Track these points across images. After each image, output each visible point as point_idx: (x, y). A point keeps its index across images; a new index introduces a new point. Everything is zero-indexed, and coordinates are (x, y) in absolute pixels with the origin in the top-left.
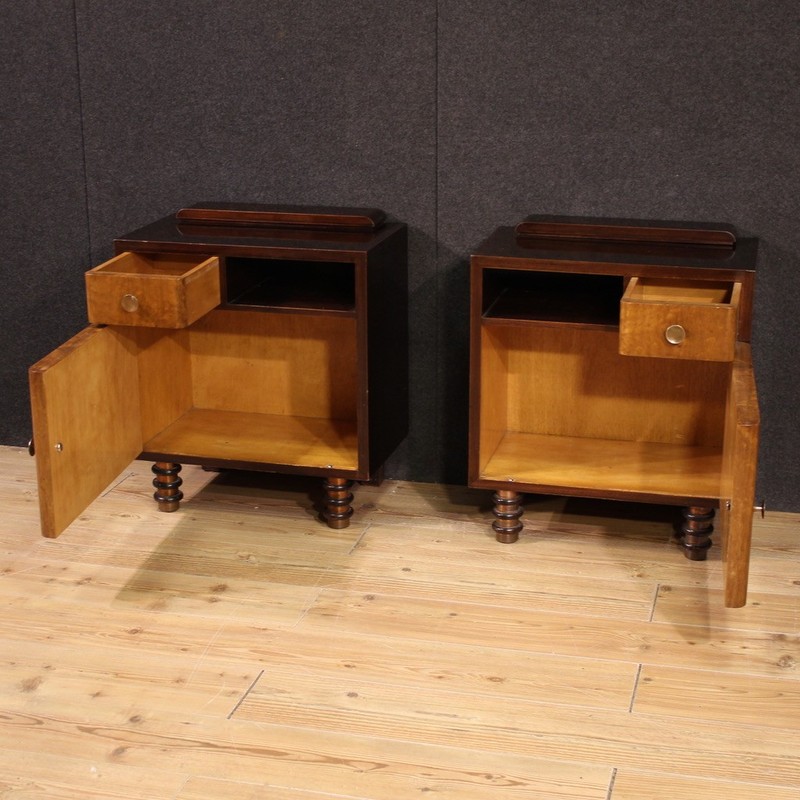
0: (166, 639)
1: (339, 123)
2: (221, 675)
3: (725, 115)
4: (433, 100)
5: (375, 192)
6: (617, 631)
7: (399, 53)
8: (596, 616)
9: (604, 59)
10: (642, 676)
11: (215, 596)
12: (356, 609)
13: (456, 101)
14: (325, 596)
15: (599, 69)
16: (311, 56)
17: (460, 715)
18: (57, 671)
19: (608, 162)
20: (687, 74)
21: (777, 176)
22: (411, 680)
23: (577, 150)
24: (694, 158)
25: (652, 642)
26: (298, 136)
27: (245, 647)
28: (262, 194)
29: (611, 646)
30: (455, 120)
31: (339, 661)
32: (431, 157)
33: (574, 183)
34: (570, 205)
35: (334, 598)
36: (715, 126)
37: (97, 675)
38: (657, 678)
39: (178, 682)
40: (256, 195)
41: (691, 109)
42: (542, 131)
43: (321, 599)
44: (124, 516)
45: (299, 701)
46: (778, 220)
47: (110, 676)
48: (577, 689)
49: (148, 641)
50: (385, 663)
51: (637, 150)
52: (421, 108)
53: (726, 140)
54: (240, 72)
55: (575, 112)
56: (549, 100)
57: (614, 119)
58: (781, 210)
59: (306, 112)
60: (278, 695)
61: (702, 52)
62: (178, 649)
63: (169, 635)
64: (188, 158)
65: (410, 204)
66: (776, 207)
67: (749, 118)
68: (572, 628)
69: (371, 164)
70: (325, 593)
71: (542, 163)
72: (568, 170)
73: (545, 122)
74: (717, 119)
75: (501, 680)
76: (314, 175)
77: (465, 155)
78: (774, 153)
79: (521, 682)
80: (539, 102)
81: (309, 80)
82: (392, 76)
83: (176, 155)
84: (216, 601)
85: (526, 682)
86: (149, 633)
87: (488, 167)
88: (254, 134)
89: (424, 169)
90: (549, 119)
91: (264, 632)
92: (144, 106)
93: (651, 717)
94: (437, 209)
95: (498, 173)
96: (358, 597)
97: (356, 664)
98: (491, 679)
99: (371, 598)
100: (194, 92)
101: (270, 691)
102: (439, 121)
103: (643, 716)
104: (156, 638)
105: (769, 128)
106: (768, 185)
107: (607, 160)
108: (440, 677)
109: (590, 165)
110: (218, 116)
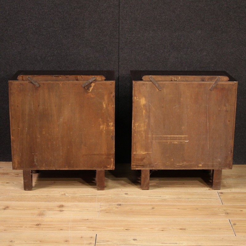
0: (51, 226)
1: (82, 30)
2: (81, 237)
3: (223, 25)
4: (118, 21)
5: (96, 56)
6: (214, 209)
7: (105, 4)
8: (203, 204)
9: (181, 6)
10: (232, 223)
11: (61, 209)
12: (116, 209)
13: (126, 22)
14: (103, 206)
15: (179, 9)
16: (71, 6)
17: (178, 243)
18: (16, 242)
19: (182, 43)
20: (210, 11)
21: (241, 46)
22: (153, 232)
23: (171, 39)
24: (213, 40)
25: (228, 211)
26: (66, 36)
27: (84, 227)
28: (51, 58)
29: (215, 214)
30: (126, 29)
31: (122, 228)
32: (117, 42)
33: (170, 51)
34: (168, 59)
35: (106, 206)
36: (220, 29)
37: (33, 242)
38: (237, 223)
39: (66, 241)
40: (49, 58)
41: (212, 23)
42: (158, 32)
43: (101, 207)
44: (7, 183)
45: (117, 244)
46: (242, 62)
47: (38, 242)
48: (213, 230)
49: (45, 228)
50: (140, 227)
51: (192, 38)
52: (113, 24)
53: (224, 34)
54: (43, 12)
55: (170, 25)
56: (161, 21)
57: (184, 27)
58: (242, 58)
59: (69, 27)
60: (108, 242)
61: (216, 3)
62: (59, 229)
63: (52, 225)
64: (22, 45)
65: (109, 60)
66: (241, 57)
67: (232, 26)
68: (197, 209)
69: (94, 45)
70: (102, 205)
71: (158, 44)
72: (168, 46)
73: (159, 29)
74: (220, 27)
75: (184, 229)
76: (72, 50)
77: (130, 41)
78: (241, 38)
79: (192, 229)
80: (157, 22)
81: (71, 15)
82: (102, 13)
83: (17, 44)
84: (62, 211)
85: (194, 229)
86: (44, 225)
87: (138, 46)
88: (48, 35)
89: (114, 47)
90: (161, 28)
91: (88, 221)
92: (4, 25)
93: (244, 237)
94: (119, 62)
95: (142, 48)
96: (115, 205)
97: (129, 229)
98: (181, 229)
99: (120, 205)
100: (25, 20)
101: (103, 241)
102: (120, 29)
103: (241, 237)
104: (48, 226)
105: (238, 29)
106: (238, 50)
107: (181, 42)
108: (162, 230)
109: (175, 44)
110: (34, 29)
